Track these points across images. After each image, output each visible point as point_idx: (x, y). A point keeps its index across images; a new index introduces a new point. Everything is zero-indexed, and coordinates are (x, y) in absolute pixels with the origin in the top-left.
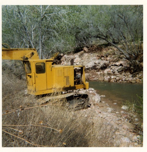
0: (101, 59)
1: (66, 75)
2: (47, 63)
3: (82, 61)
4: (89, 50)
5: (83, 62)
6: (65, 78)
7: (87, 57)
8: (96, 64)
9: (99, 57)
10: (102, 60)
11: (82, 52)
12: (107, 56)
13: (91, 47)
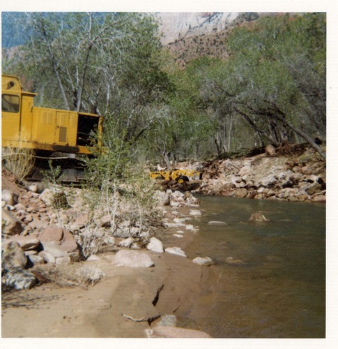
0: (291, 170)
1: (60, 124)
2: (24, 97)
3: (254, 172)
4: (276, 151)
5: (254, 175)
6: (58, 130)
7: (267, 165)
8: (277, 179)
9: (288, 166)
10: (294, 172)
11: (263, 155)
12: (304, 165)
13: (283, 145)
